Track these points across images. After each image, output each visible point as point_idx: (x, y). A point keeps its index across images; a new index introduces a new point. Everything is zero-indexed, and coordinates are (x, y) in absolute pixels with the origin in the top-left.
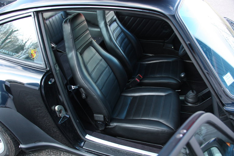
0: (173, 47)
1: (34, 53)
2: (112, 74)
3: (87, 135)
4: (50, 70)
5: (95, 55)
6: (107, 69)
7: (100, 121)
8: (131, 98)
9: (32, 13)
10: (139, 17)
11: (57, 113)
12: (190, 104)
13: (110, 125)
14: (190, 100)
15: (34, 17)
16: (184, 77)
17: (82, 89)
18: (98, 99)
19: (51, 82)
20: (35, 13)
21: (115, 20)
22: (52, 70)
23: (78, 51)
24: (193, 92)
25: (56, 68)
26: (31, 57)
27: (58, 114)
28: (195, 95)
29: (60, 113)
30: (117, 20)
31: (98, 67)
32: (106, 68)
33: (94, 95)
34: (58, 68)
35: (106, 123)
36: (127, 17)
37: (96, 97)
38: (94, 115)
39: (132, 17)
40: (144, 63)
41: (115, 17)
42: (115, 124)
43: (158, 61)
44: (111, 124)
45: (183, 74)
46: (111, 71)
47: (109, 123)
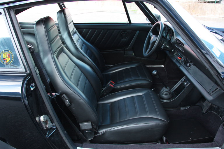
0: (133, 54)
1: (7, 56)
2: (87, 81)
3: (78, 147)
4: (30, 73)
5: (68, 61)
6: (82, 76)
7: (88, 130)
8: (110, 104)
9: (2, 9)
10: (97, 29)
11: (43, 124)
12: (165, 101)
13: (98, 133)
14: (165, 96)
15: (5, 14)
16: (156, 74)
17: (64, 95)
18: (84, 103)
19: (32, 87)
20: (5, 9)
21: (75, 33)
22: (32, 74)
23: (54, 54)
24: (166, 88)
25: (36, 71)
26: (3, 63)
27: (44, 126)
28: (169, 91)
29: (47, 125)
30: (77, 32)
31: (74, 72)
32: (81, 74)
33: (80, 99)
34: (38, 72)
35: (94, 131)
36: (85, 30)
37: (82, 101)
38: (80, 124)
39: (90, 29)
40: (109, 73)
41: (75, 29)
42: (105, 130)
43: (122, 69)
44: (100, 132)
45: (155, 71)
46: (86, 78)
47: (97, 131)
